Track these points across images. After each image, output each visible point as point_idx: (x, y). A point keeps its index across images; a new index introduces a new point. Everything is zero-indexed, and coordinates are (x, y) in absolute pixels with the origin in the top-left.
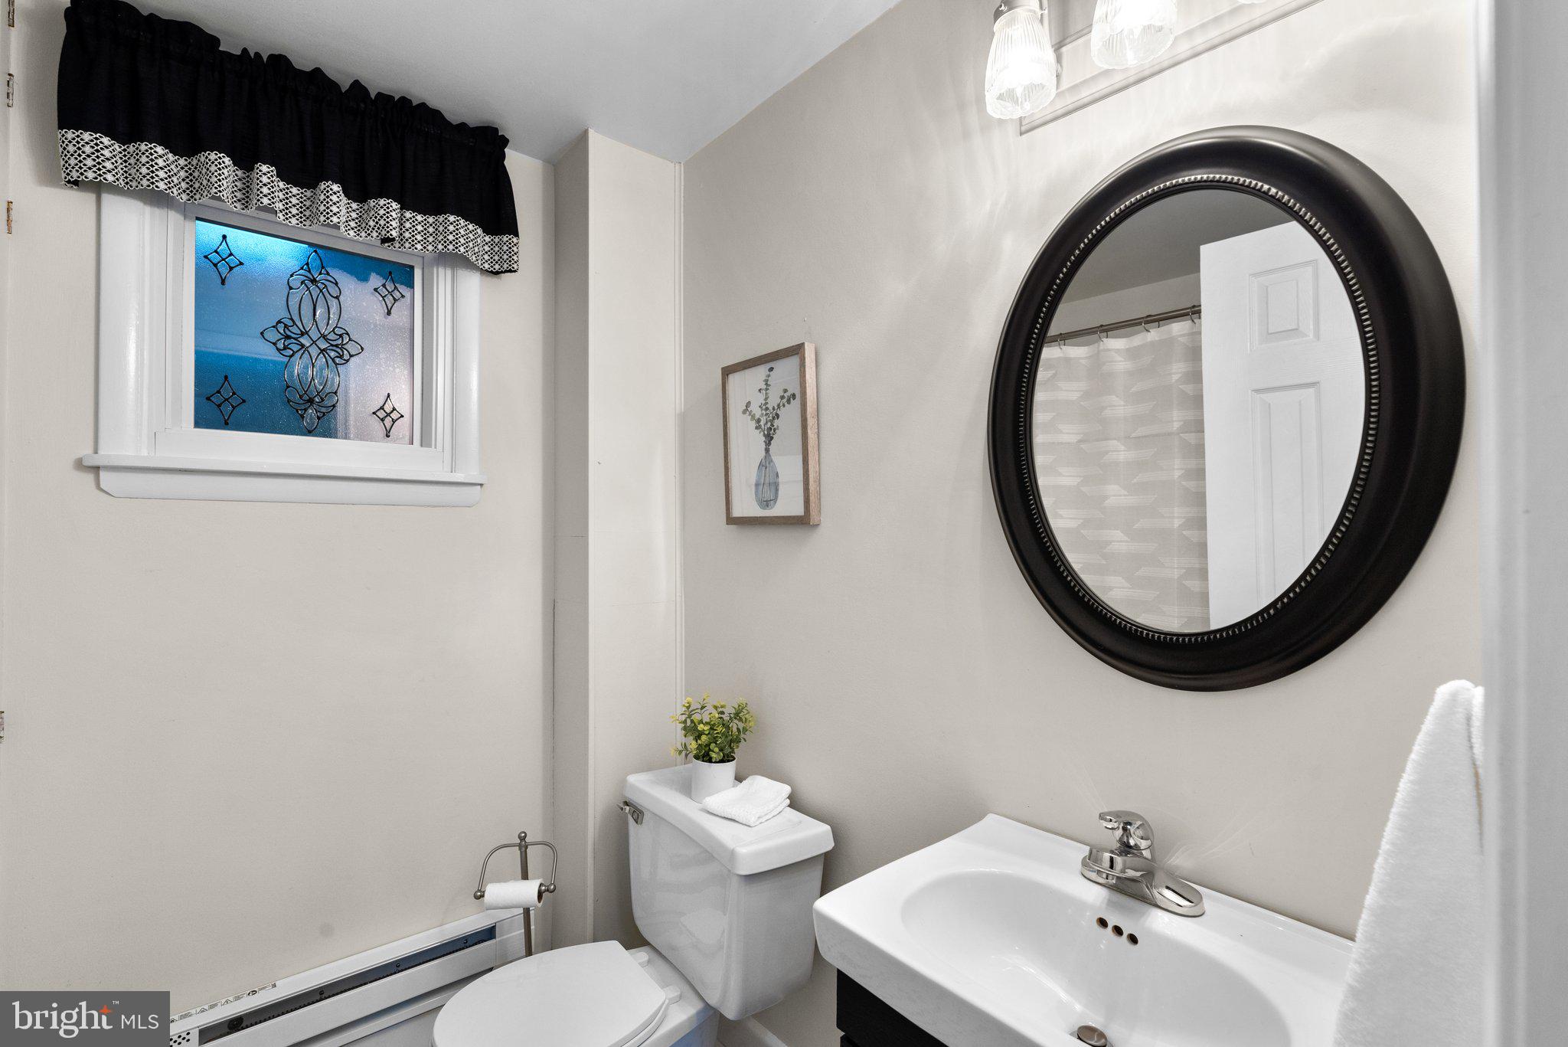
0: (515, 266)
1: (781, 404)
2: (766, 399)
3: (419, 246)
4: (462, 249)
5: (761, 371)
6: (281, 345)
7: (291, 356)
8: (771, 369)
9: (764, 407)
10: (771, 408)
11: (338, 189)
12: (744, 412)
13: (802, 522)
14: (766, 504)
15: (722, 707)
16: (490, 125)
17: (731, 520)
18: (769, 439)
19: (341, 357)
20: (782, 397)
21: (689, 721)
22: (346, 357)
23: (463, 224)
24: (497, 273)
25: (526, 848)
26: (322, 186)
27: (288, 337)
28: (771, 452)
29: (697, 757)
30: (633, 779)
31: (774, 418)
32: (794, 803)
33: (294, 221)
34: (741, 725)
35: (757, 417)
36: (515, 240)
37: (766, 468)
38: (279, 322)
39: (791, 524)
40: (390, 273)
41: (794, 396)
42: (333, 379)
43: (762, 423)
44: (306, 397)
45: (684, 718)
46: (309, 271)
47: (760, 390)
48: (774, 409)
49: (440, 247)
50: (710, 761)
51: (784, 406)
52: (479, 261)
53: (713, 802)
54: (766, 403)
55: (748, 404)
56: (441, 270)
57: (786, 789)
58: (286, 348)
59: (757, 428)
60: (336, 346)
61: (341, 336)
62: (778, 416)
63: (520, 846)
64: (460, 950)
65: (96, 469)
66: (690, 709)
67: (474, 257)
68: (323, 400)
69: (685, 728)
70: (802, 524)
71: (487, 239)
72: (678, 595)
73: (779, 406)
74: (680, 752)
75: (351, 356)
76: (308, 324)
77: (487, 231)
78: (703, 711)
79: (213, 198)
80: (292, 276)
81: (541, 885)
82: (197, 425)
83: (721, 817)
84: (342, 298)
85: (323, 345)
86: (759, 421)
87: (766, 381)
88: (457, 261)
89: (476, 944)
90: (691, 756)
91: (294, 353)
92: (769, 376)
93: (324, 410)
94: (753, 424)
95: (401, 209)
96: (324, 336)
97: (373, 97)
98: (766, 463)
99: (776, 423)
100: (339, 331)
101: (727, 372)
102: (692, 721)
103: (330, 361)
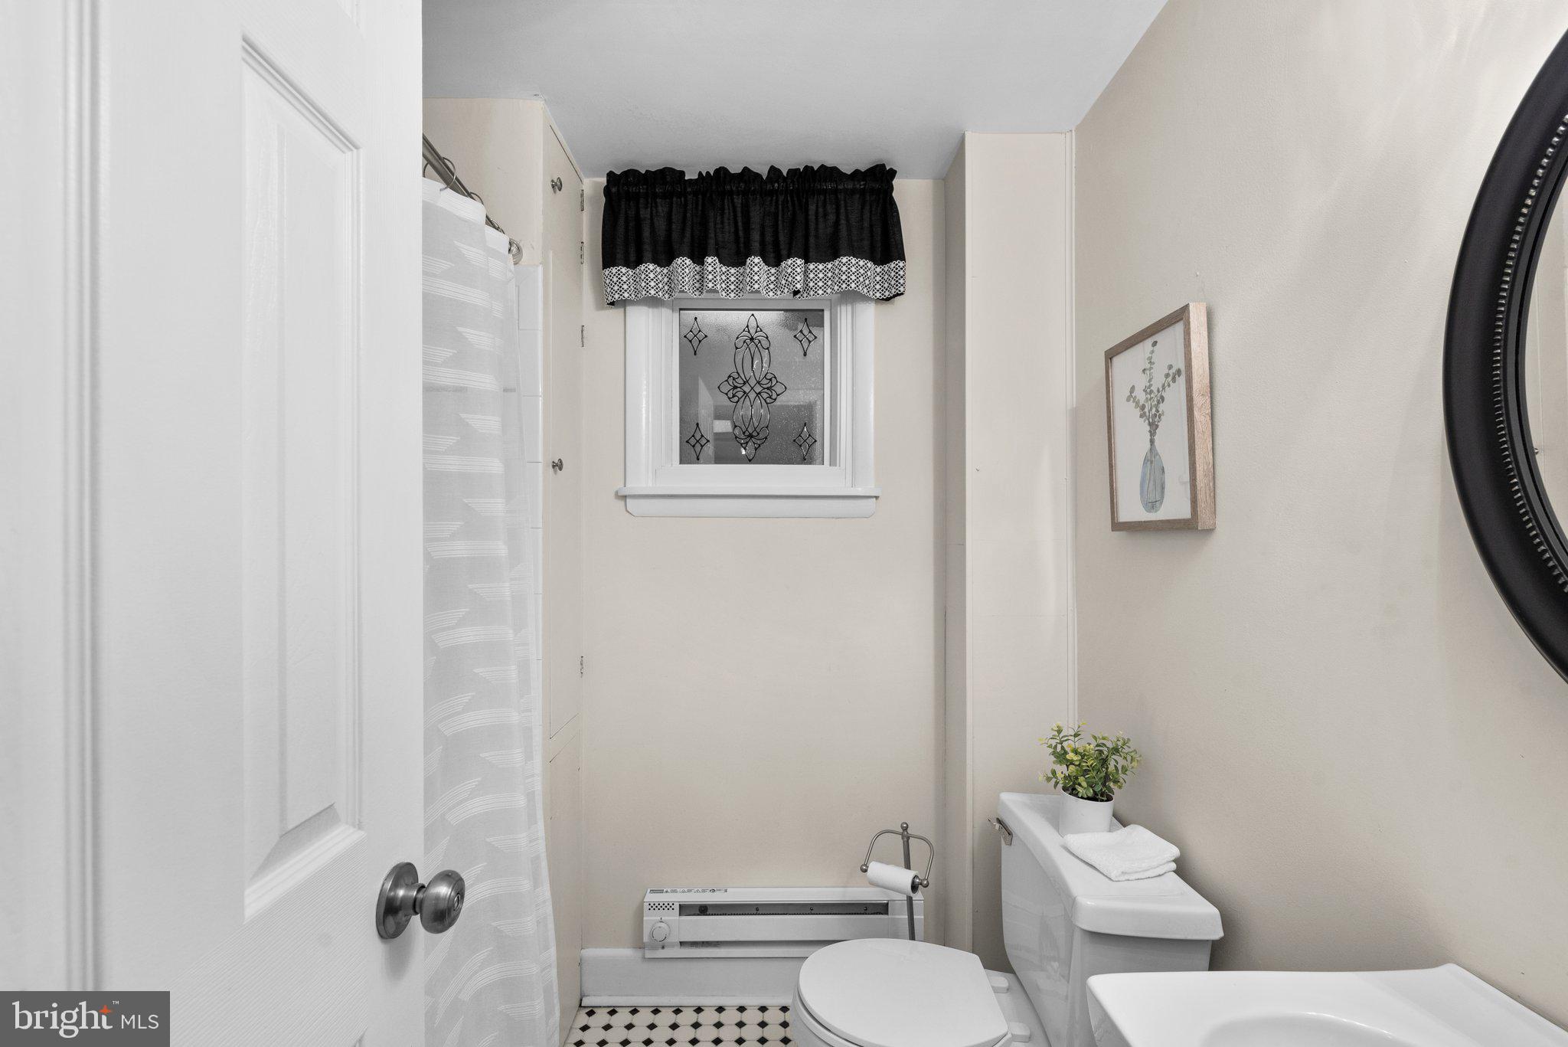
0: (902, 289)
1: (1166, 385)
2: (1150, 381)
3: (820, 292)
4: (853, 285)
5: (1145, 348)
6: (730, 395)
7: (737, 402)
8: (1155, 344)
9: (1148, 390)
10: (1155, 391)
11: (759, 261)
12: (1128, 400)
13: (1189, 527)
14: (1152, 505)
15: (1104, 738)
16: (879, 163)
17: (1117, 526)
18: (1153, 427)
19: (770, 397)
20: (1167, 376)
21: (1059, 746)
22: (774, 396)
23: (854, 262)
24: (888, 299)
25: (908, 838)
26: (748, 261)
27: (735, 387)
28: (1157, 443)
29: (1065, 789)
30: (1005, 797)
31: (1158, 402)
32: (1183, 869)
33: (732, 295)
34: (1121, 762)
35: (1142, 402)
36: (901, 264)
37: (1152, 462)
38: (730, 376)
39: (1177, 529)
40: (806, 319)
41: (1179, 372)
42: (766, 416)
43: (1146, 410)
44: (747, 433)
45: (1054, 742)
46: (749, 332)
47: (1144, 370)
48: (1158, 391)
49: (836, 288)
50: (1076, 795)
51: (1169, 386)
52: (871, 292)
53: (1074, 840)
54: (1151, 385)
55: (1133, 389)
56: (843, 308)
57: (1175, 851)
58: (734, 396)
59: (1141, 416)
60: (768, 388)
61: (770, 380)
62: (1162, 398)
63: (902, 834)
64: (861, 914)
65: (625, 497)
66: (1061, 736)
67: (865, 290)
68: (758, 434)
69: (1054, 753)
70: (1189, 529)
71: (878, 269)
72: (1069, 609)
73: (1163, 386)
74: (1049, 779)
75: (778, 395)
76: (749, 374)
77: (877, 262)
78: (1077, 739)
79: (680, 292)
80: (737, 338)
81: (916, 877)
82: (681, 462)
83: (1084, 862)
84: (771, 349)
85: (758, 389)
86: (1143, 408)
87: (1150, 358)
88: (851, 297)
89: (874, 914)
90: (1060, 786)
91: (739, 399)
92: (1153, 352)
93: (759, 442)
94: (1138, 412)
95: (806, 263)
96: (759, 382)
97: (785, 174)
98: (1152, 458)
99: (1162, 407)
100: (769, 376)
101: (1111, 355)
102: (1063, 748)
103: (763, 401)
